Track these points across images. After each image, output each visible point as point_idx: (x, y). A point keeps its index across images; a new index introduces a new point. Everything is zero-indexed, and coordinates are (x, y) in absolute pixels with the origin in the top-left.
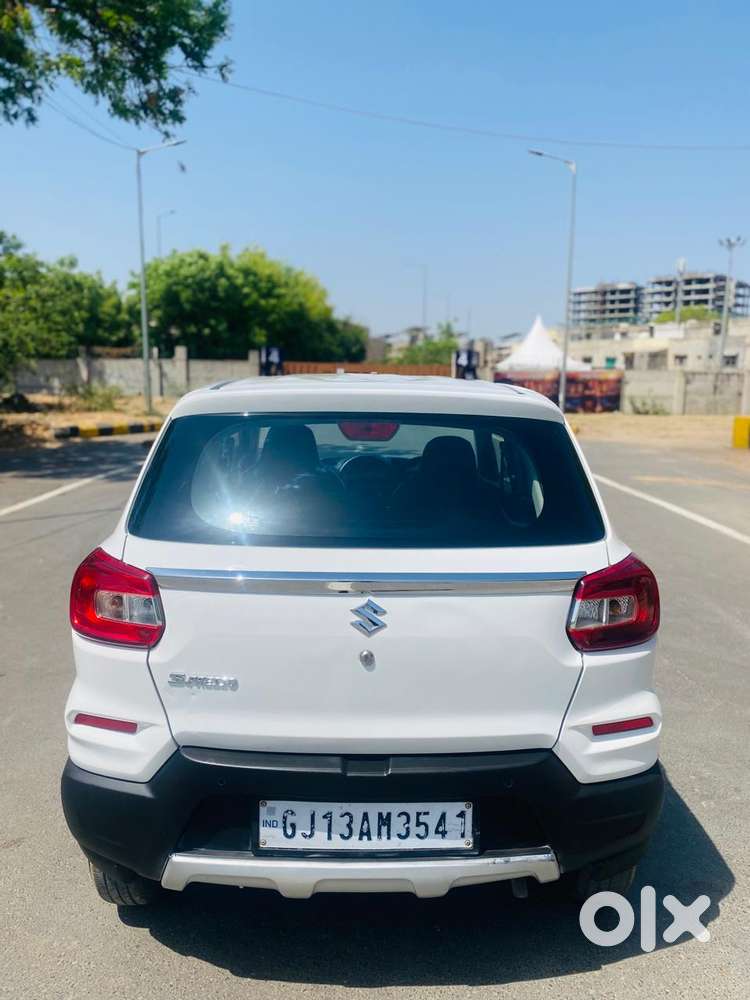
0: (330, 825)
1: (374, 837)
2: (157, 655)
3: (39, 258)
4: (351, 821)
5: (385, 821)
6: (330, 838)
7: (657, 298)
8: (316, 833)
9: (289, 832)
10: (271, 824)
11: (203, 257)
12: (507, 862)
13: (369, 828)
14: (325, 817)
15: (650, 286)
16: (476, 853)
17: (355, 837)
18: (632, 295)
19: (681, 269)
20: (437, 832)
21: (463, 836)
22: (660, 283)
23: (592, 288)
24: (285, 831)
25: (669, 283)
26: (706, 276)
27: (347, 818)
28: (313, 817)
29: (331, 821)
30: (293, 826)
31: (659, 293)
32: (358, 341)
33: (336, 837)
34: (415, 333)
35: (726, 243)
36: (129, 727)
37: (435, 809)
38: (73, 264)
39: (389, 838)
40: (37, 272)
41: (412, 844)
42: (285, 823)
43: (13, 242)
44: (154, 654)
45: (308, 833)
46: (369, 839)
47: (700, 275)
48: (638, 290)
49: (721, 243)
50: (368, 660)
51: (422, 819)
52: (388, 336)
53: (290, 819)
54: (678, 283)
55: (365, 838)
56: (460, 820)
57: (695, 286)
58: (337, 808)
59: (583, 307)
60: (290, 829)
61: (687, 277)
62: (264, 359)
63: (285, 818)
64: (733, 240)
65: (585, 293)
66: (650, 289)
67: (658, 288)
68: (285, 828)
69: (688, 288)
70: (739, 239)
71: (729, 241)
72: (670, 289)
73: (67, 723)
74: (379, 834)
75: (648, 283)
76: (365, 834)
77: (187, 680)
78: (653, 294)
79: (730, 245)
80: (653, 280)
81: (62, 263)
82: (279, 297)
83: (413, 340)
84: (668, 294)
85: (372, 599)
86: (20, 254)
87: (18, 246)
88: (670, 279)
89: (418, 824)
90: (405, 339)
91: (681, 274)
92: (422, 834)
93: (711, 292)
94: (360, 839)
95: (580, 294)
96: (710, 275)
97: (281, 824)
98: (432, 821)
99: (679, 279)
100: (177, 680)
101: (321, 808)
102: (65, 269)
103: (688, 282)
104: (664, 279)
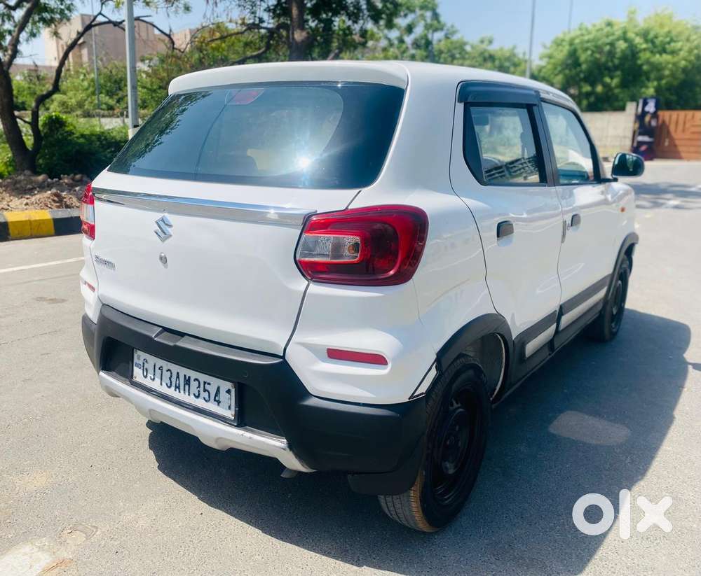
0: (162, 375)
1: (182, 392)
3: (465, 39)
4: (171, 376)
5: (187, 381)
6: (161, 384)
8: (156, 378)
9: (145, 374)
10: (138, 366)
11: (609, 24)
12: (251, 438)
13: (179, 384)
14: (160, 369)
16: (235, 424)
17: (173, 388)
20: (215, 400)
21: (230, 408)
24: (143, 372)
27: (170, 373)
28: (155, 367)
29: (162, 372)
30: (147, 370)
33: (164, 384)
36: (93, 289)
37: (215, 383)
38: (491, 42)
39: (189, 395)
40: (464, 50)
41: (200, 403)
42: (144, 367)
43: (451, 30)
44: (94, 243)
45: (152, 377)
46: (179, 392)
50: (164, 260)
51: (207, 387)
53: (146, 365)
55: (177, 390)
56: (228, 395)
58: (165, 365)
60: (145, 372)
62: (640, 110)
63: (144, 364)
68: (143, 370)
73: (81, 283)
74: (184, 390)
76: (177, 388)
77: (100, 260)
81: (482, 42)
82: (673, 53)
85: (166, 215)
86: (455, 38)
87: (454, 33)
89: (205, 390)
92: (207, 398)
94: (175, 390)
97: (142, 367)
98: (212, 391)
100: (97, 260)
101: (159, 362)
102: (484, 46)
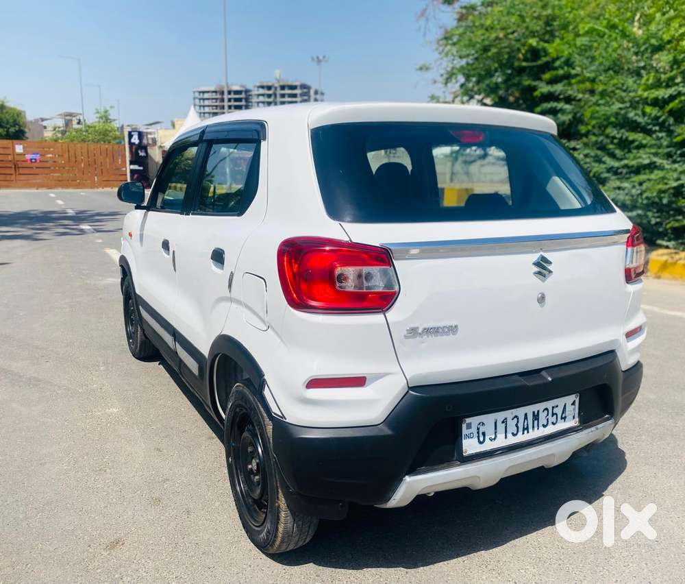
0: (506, 427)
1: (530, 430)
2: (394, 314)
4: (518, 422)
5: (536, 417)
6: (506, 437)
7: (261, 99)
8: (498, 435)
9: (481, 439)
10: (469, 436)
12: (597, 429)
13: (528, 425)
14: (503, 422)
15: (256, 89)
16: (581, 428)
17: (520, 433)
18: (243, 96)
19: (278, 77)
20: (562, 418)
21: (574, 417)
22: (263, 87)
23: (212, 89)
24: (479, 439)
25: (269, 88)
26: (294, 84)
27: (516, 419)
28: (496, 423)
29: (506, 424)
30: (484, 434)
31: (263, 95)
32: (15, 123)
33: (509, 435)
34: (68, 118)
35: (316, 60)
36: (359, 382)
39: (538, 429)
41: (550, 429)
42: (478, 433)
44: (390, 314)
45: (493, 437)
46: (528, 432)
47: (290, 83)
48: (247, 91)
49: (313, 59)
50: (542, 299)
51: (555, 410)
52: (43, 120)
53: (482, 429)
54: (276, 88)
55: (526, 432)
56: (573, 406)
57: (287, 91)
58: (509, 414)
59: (207, 103)
60: (481, 437)
61: (282, 84)
63: (478, 429)
64: (321, 58)
65: (208, 92)
66: (255, 92)
67: (261, 91)
68: (478, 437)
69: (283, 92)
70: (324, 57)
71: (318, 58)
72: (271, 92)
74: (533, 427)
75: (254, 87)
76: (526, 429)
77: (420, 331)
78: (259, 95)
79: (319, 61)
80: (258, 84)
83: (68, 123)
84: (269, 96)
88: (270, 84)
89: (553, 414)
90: (60, 123)
91: (278, 81)
92: (555, 421)
93: (298, 96)
94: (524, 433)
95: (204, 92)
96: (297, 83)
97: (476, 435)
98: (559, 411)
99: (276, 85)
100: (413, 332)
101: (500, 416)
103: (283, 88)
104: (265, 84)
